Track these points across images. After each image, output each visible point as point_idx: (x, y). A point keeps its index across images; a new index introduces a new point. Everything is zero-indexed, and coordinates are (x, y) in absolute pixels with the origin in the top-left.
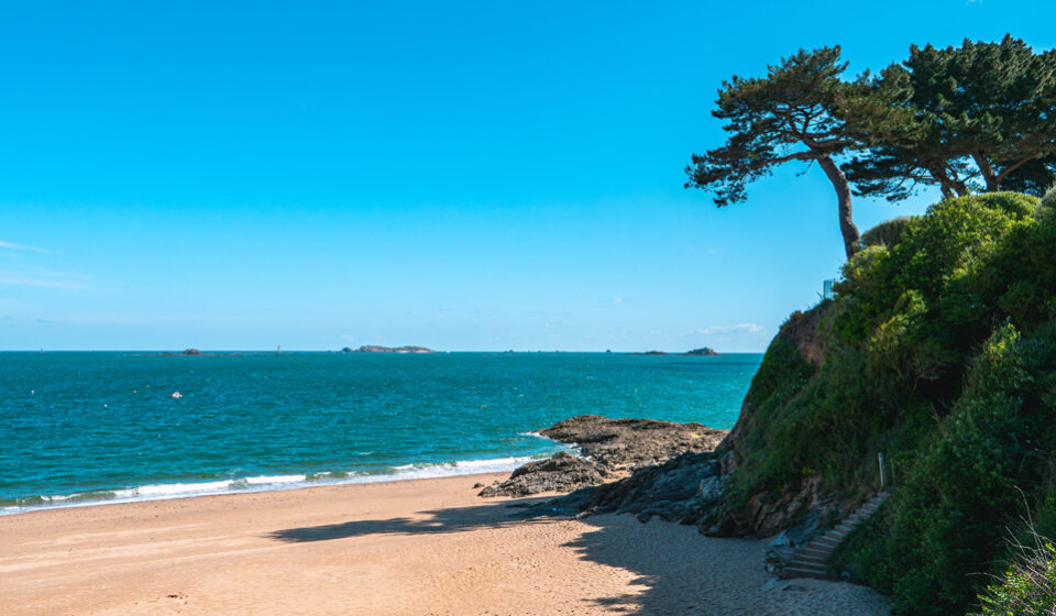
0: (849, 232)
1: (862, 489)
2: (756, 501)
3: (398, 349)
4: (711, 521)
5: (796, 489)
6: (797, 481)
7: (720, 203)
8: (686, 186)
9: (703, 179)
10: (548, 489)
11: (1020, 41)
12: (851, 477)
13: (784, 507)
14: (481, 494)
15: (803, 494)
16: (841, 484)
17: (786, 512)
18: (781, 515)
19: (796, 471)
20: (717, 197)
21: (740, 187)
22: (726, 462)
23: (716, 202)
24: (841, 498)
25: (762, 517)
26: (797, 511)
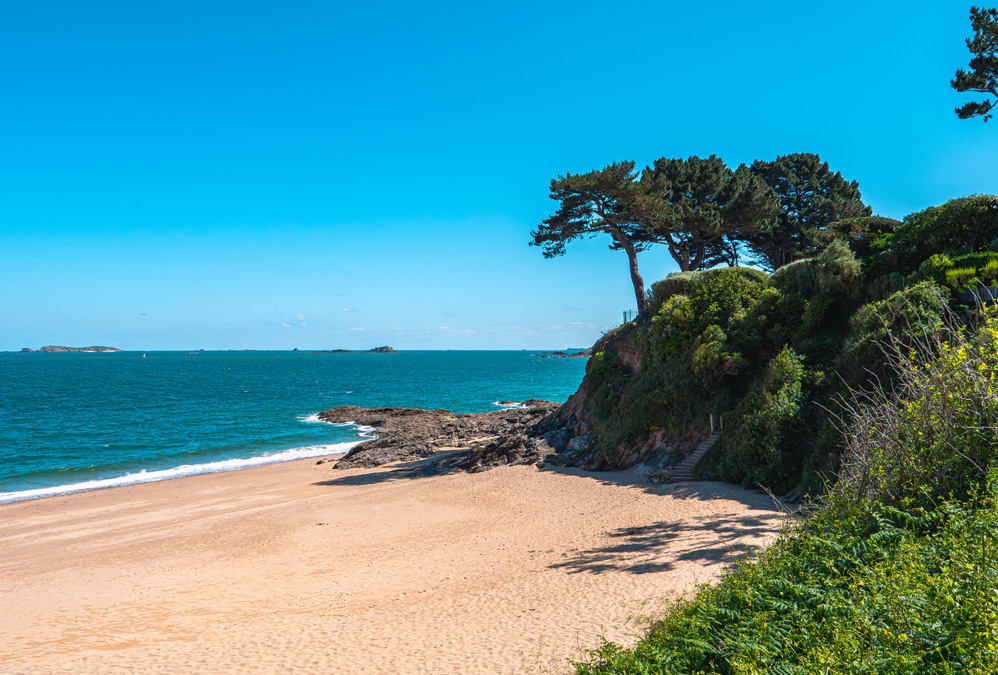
0: (637, 281)
1: (696, 434)
2: (621, 448)
3: (85, 349)
4: (591, 462)
5: (646, 439)
6: (646, 434)
7: (547, 255)
8: (530, 244)
9: (539, 239)
10: (392, 460)
11: (720, 159)
12: (687, 428)
13: (638, 450)
14: (336, 467)
15: (650, 441)
16: (681, 434)
17: (639, 453)
18: (636, 455)
19: (647, 428)
20: (546, 251)
21: (561, 246)
22: (579, 428)
23: (544, 254)
24: (681, 442)
25: (624, 457)
26: (646, 453)
